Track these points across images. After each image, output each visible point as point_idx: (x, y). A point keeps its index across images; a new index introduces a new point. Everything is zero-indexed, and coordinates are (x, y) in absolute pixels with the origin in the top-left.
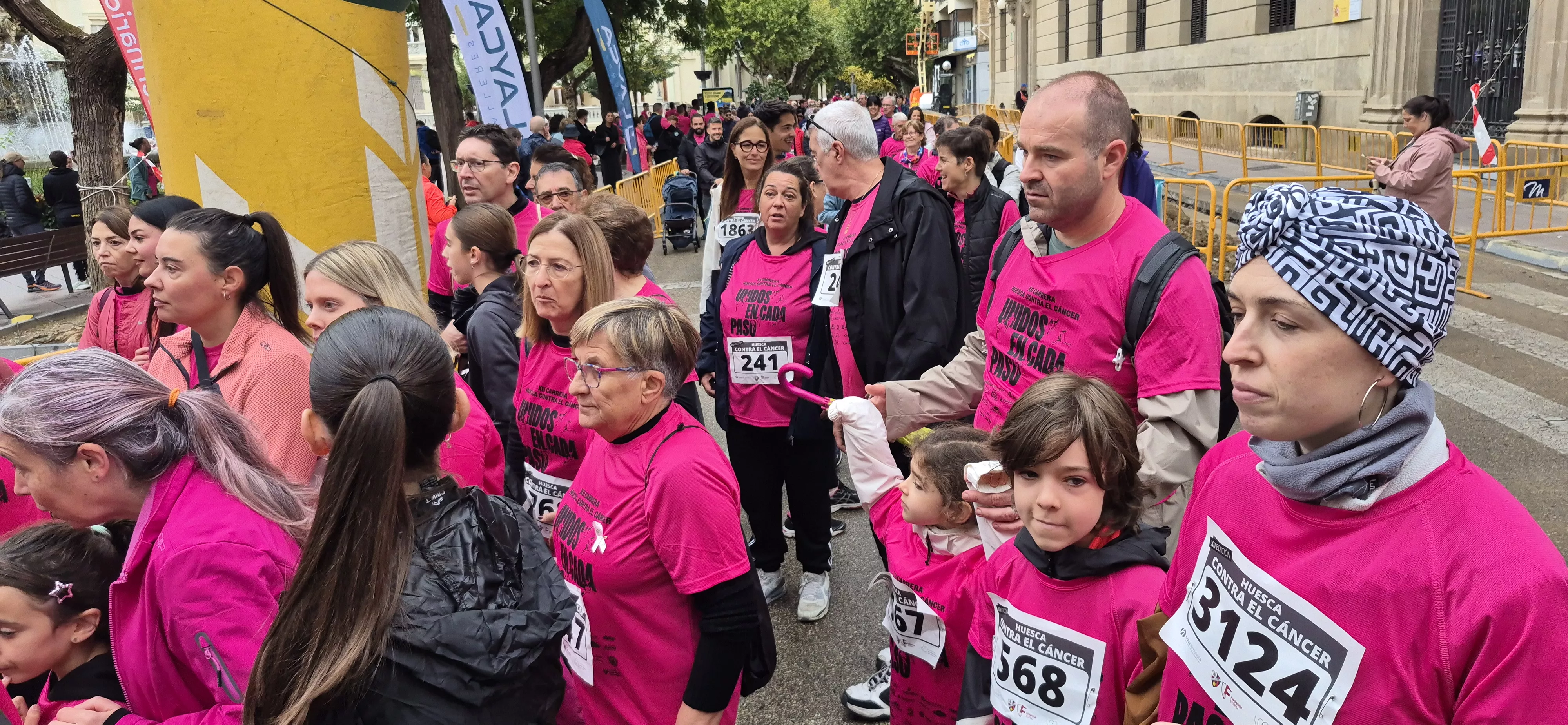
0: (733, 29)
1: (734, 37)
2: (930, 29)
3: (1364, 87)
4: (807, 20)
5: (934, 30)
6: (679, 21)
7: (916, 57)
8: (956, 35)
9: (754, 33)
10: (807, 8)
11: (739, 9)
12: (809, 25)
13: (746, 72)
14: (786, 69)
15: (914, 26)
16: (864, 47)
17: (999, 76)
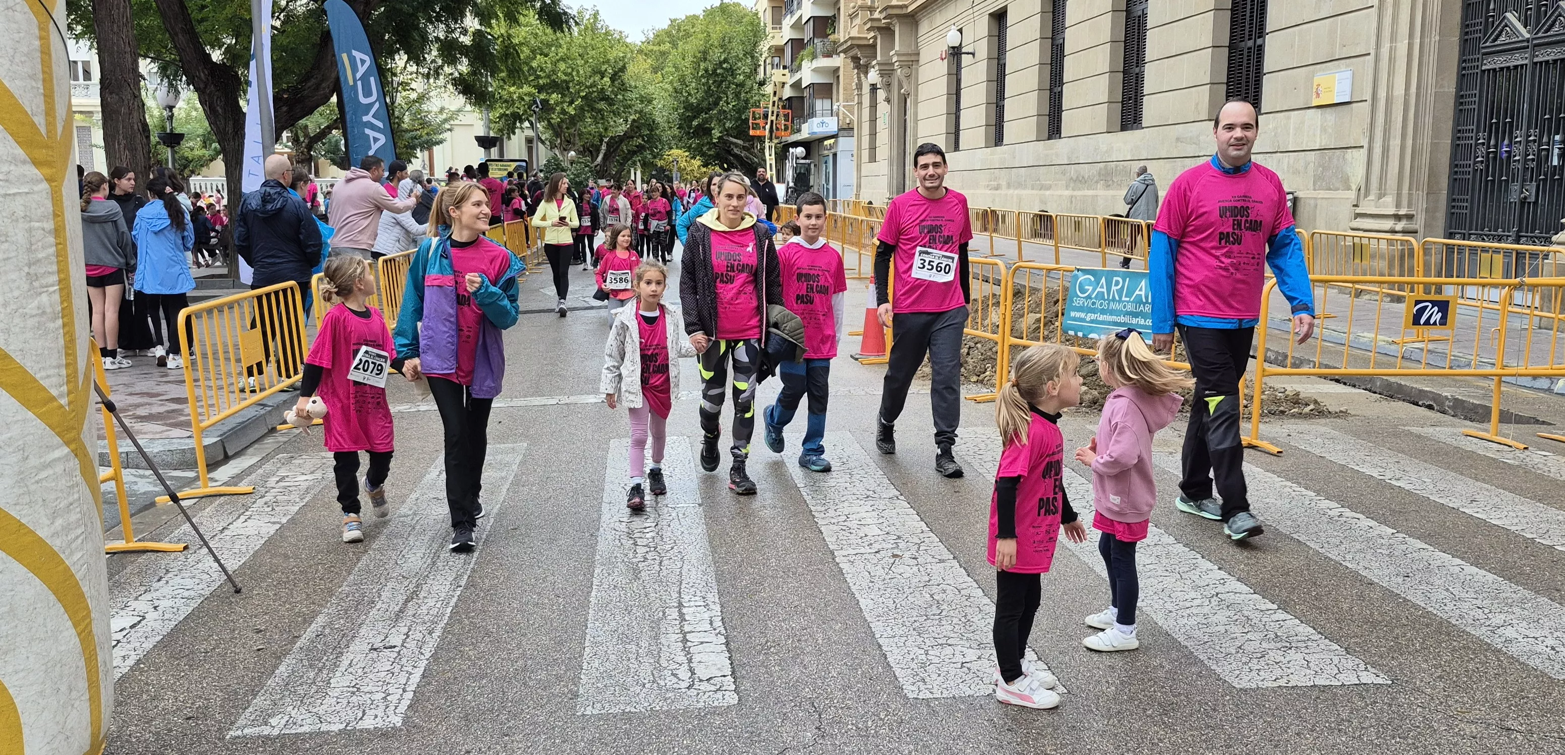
0: (526, 89)
1: (527, 98)
2: (781, 104)
3: (1354, 187)
4: (623, 85)
5: (784, 107)
6: (459, 67)
7: (761, 139)
8: (812, 114)
9: (554, 96)
10: (623, 69)
11: (534, 64)
12: (626, 90)
13: (540, 144)
14: (593, 145)
15: (759, 102)
16: (695, 123)
17: (867, 168)
